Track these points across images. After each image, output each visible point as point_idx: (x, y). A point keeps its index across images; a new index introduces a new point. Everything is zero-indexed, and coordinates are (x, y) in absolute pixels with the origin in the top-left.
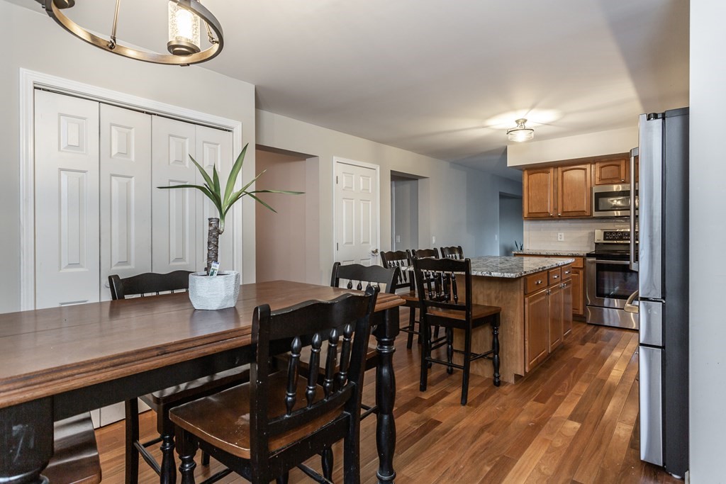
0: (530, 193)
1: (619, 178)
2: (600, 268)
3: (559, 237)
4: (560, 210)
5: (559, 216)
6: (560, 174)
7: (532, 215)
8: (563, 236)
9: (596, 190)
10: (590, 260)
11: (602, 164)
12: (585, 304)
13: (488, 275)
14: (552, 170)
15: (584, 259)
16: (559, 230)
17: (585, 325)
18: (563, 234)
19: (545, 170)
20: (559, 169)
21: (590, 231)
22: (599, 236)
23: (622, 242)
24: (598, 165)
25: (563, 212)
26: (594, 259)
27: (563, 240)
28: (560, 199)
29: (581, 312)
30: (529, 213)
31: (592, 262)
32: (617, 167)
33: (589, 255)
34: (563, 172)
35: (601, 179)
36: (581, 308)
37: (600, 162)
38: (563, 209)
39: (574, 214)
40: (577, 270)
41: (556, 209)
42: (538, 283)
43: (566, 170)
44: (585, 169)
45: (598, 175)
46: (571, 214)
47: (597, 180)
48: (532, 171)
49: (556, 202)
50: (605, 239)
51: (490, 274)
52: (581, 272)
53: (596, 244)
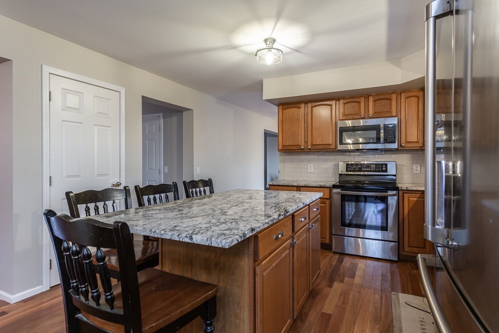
0: (284, 127)
1: (359, 114)
2: (344, 198)
3: (309, 168)
4: (309, 143)
5: (309, 149)
6: (310, 109)
7: (286, 148)
8: (312, 168)
9: (340, 124)
10: (335, 191)
11: (345, 101)
12: (331, 234)
13: (187, 240)
14: (303, 105)
15: (331, 191)
16: (309, 162)
17: (331, 254)
18: (312, 166)
19: (297, 105)
20: (309, 104)
21: (334, 163)
22: (342, 168)
23: (362, 173)
24: (341, 101)
25: (313, 145)
26: (339, 190)
27: (312, 171)
28: (310, 133)
29: (328, 242)
30: (283, 146)
31: (338, 193)
32: (358, 104)
33: (335, 186)
34: (312, 107)
35: (344, 115)
36: (328, 237)
37: (344, 98)
38: (312, 142)
39: (322, 147)
40: (323, 200)
41: (306, 142)
42: (277, 238)
43: (315, 106)
44: (331, 105)
45: (341, 111)
46: (319, 147)
47: (341, 115)
48: (286, 106)
49: (306, 136)
50: (347, 171)
51: (191, 238)
52: (328, 202)
53: (340, 174)
